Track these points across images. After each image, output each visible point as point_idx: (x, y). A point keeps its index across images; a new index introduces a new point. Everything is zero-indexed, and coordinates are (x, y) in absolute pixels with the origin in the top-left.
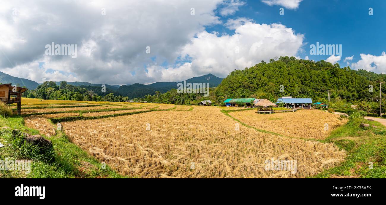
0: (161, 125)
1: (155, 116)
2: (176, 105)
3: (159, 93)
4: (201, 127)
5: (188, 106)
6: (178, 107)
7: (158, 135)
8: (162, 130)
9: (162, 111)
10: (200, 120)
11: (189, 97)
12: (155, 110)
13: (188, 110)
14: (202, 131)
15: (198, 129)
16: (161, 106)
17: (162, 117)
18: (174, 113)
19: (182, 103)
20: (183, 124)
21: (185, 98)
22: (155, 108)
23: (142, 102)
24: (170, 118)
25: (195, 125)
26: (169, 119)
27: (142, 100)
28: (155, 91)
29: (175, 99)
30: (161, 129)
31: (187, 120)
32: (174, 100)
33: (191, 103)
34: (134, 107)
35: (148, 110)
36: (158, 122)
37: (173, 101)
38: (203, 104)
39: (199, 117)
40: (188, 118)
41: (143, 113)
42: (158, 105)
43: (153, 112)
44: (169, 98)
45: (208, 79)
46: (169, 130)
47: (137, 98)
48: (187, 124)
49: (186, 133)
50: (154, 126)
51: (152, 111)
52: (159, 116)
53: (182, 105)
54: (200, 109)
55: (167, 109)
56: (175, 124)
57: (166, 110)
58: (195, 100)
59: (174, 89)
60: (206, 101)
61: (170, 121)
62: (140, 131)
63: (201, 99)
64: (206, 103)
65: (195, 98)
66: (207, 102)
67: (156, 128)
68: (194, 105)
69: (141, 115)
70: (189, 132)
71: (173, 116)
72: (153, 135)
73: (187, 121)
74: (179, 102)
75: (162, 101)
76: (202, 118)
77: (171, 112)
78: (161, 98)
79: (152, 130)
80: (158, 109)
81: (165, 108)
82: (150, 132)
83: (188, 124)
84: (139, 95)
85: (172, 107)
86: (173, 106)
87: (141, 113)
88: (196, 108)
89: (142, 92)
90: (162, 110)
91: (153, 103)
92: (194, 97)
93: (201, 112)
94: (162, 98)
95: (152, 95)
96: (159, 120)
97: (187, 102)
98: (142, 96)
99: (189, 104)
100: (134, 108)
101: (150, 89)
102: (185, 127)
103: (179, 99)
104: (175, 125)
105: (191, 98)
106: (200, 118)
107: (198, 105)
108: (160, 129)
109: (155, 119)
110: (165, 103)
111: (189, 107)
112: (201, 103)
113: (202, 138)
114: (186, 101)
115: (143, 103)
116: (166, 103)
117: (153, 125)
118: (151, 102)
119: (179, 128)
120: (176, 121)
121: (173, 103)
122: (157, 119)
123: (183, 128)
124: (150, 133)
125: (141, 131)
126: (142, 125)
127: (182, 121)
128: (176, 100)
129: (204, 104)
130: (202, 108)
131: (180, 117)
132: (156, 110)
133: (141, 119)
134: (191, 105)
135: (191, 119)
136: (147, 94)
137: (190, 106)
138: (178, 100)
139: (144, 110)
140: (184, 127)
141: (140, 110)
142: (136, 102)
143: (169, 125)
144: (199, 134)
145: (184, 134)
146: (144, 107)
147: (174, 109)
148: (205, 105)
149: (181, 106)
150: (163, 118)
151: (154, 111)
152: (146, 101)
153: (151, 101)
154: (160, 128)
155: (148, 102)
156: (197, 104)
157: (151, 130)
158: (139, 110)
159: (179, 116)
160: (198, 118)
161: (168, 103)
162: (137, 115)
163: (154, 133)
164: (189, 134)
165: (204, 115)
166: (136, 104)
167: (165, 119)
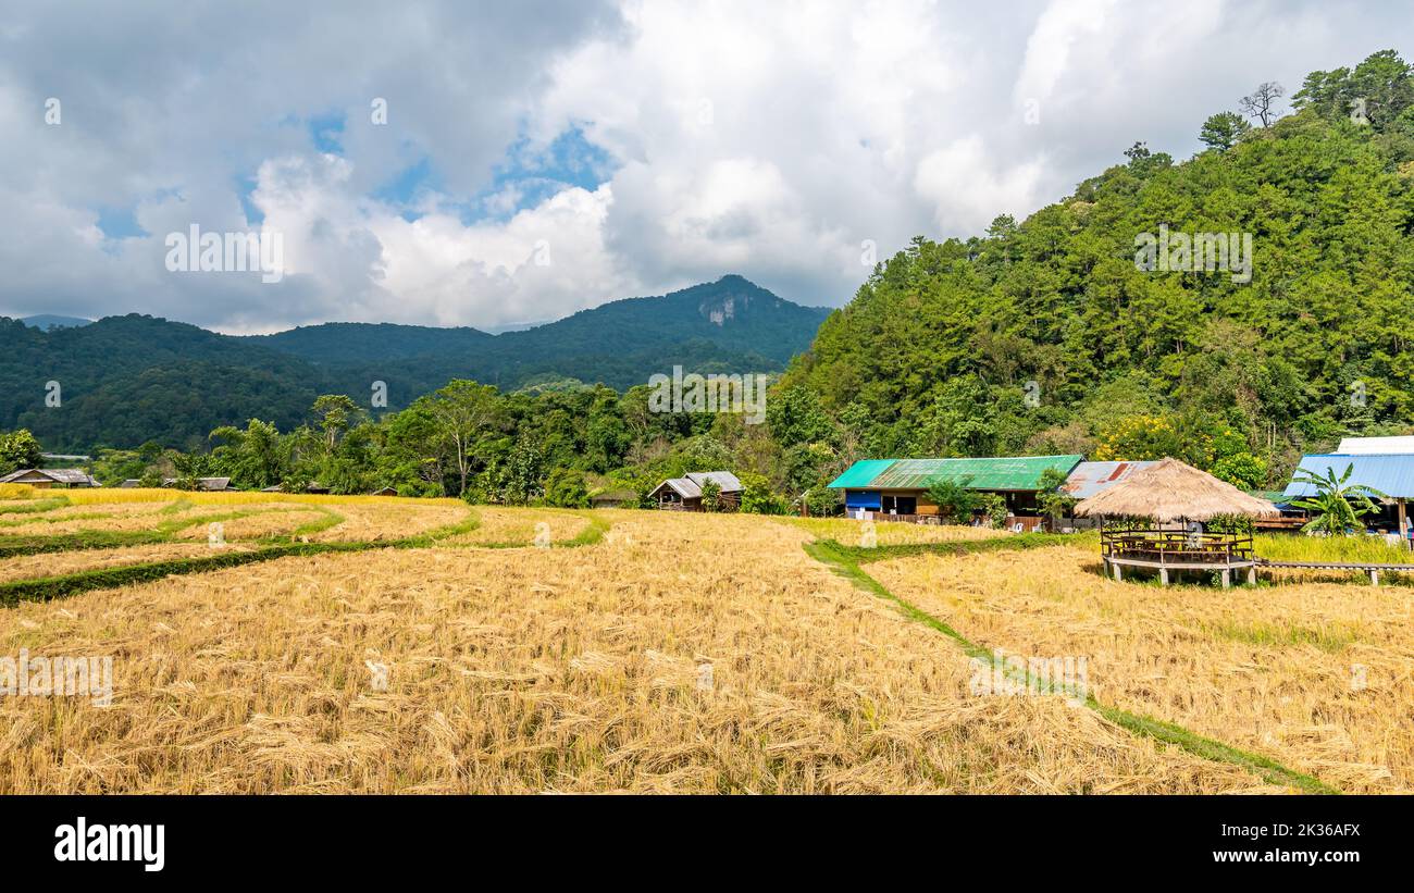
0: (350, 660)
1: (302, 595)
2: (479, 508)
3: (347, 408)
4: (665, 669)
5: (570, 514)
6: (495, 519)
7: (324, 749)
8: (354, 705)
9: (367, 556)
10: (658, 615)
11: (580, 448)
12: (306, 548)
13: (569, 545)
14: (673, 694)
15: (641, 681)
16: (355, 515)
17: (366, 602)
18: (461, 564)
19: (526, 489)
20: (531, 644)
21: (549, 457)
22: (303, 529)
23: (179, 486)
24: (427, 601)
25: (621, 653)
26: (419, 610)
27: (187, 470)
28: (308, 393)
29: (470, 459)
30: (346, 692)
31: (560, 615)
32: (464, 469)
33: (593, 491)
34: (100, 526)
35: (241, 549)
36: (327, 640)
37: (457, 477)
38: (678, 497)
39: (653, 588)
40: (565, 601)
41: (193, 580)
42: (334, 504)
43: (288, 560)
44: (428, 451)
45: (717, 318)
46: (415, 695)
47: (133, 444)
48: (557, 648)
49: (547, 714)
50: (292, 677)
51: (278, 554)
52: (338, 589)
53: (521, 503)
54: (656, 534)
55: (409, 533)
56: (466, 648)
57: (401, 544)
58: (618, 471)
59: (470, 383)
60: (700, 477)
61: (427, 628)
62: (150, 733)
63: (662, 465)
64: (698, 493)
65: (622, 456)
66: (707, 483)
67: (305, 688)
68: (612, 502)
69: (163, 594)
70: (573, 706)
71: (455, 586)
72: (278, 756)
73: (562, 623)
74: (503, 485)
75: (367, 476)
76: (674, 598)
77: (440, 555)
78: (357, 450)
79: (269, 709)
80: (329, 536)
81: (391, 531)
82: (248, 733)
83: (564, 644)
84: (160, 425)
85: (447, 520)
86: (453, 511)
87: (162, 574)
88: (627, 528)
89: (194, 395)
90: (367, 547)
91: (288, 490)
92: (611, 448)
93: (661, 553)
94: (373, 448)
95: (284, 429)
96: (332, 623)
97: (563, 484)
98: (188, 432)
99: (576, 500)
100: (95, 534)
101: (268, 375)
102: (542, 668)
103: (502, 463)
104: (466, 657)
105: (594, 455)
106: (653, 600)
107: (645, 503)
108: (337, 697)
109: (303, 620)
110: (391, 493)
111: (579, 521)
112: (668, 495)
113: (669, 752)
114: (557, 479)
115: (194, 495)
116: (401, 488)
117: (274, 669)
118: (273, 481)
119: (495, 675)
120: (470, 624)
121: (452, 492)
122: (316, 620)
123: (529, 675)
124: (250, 739)
125: (159, 737)
126: (172, 677)
127: (523, 627)
128: (481, 467)
129: (686, 494)
130: (671, 523)
131: (507, 596)
132: (313, 549)
133: (162, 626)
134: (593, 503)
135: (590, 607)
136: (234, 416)
137: (584, 511)
138: (493, 465)
139: (193, 551)
140: (537, 664)
141: (159, 554)
142: (118, 484)
143: (415, 661)
144: (653, 717)
145: (537, 720)
146: (200, 522)
147: (458, 532)
148: (694, 504)
149: (517, 509)
150: (374, 609)
151: (295, 552)
152: (226, 472)
153: (270, 473)
154: (340, 684)
155: (245, 479)
156: (635, 497)
157: (259, 716)
158: (146, 548)
159: (498, 587)
160: (638, 600)
161: (418, 492)
162: (128, 594)
163: (284, 733)
164: (571, 718)
165: (683, 577)
166: (125, 499)
167: (383, 616)
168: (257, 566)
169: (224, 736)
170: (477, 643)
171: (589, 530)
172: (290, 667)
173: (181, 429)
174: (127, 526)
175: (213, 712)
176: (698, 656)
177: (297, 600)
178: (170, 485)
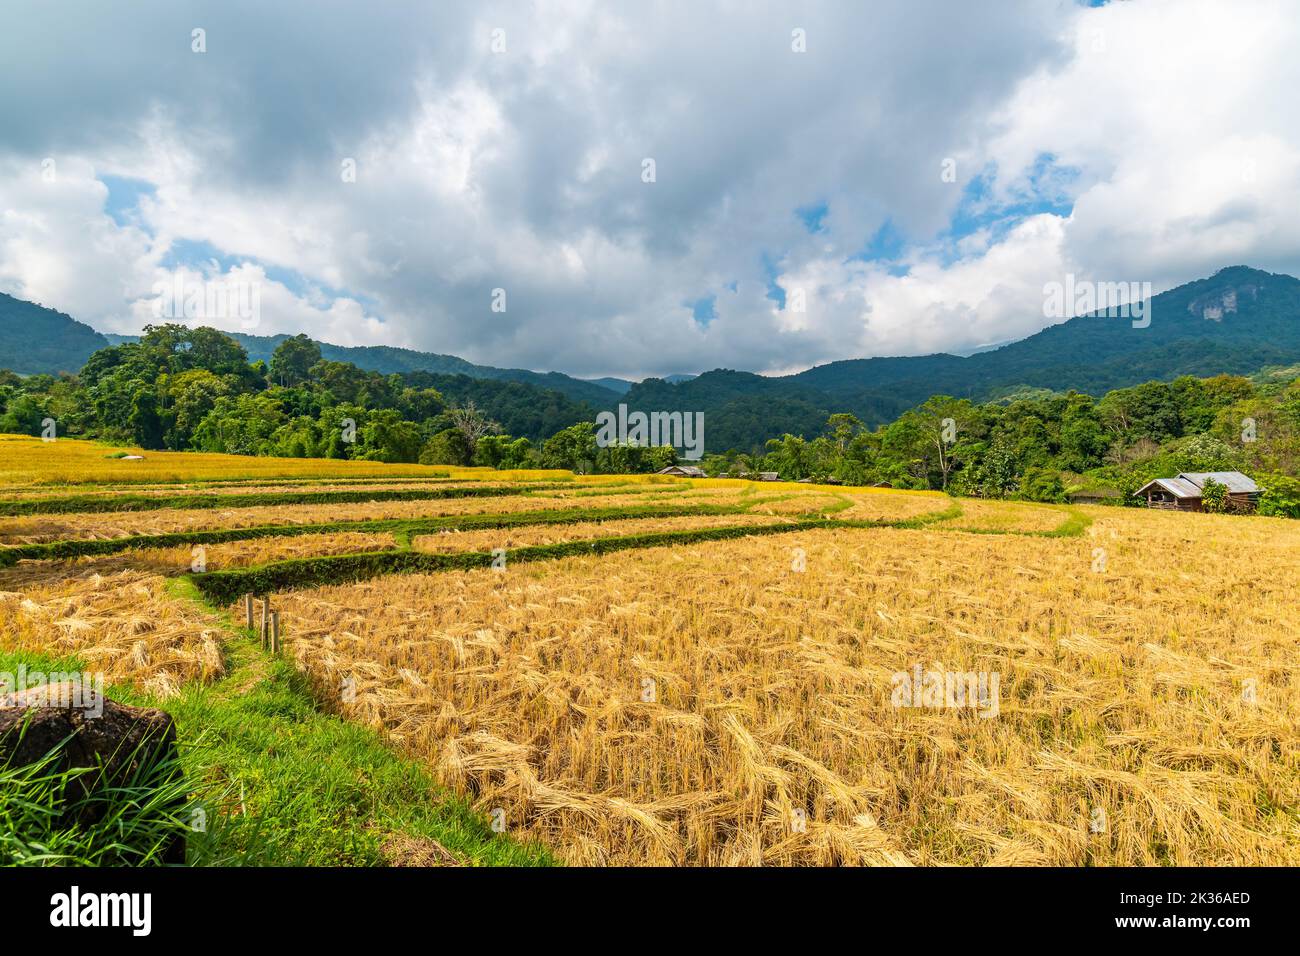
0: (865, 609)
1: (828, 557)
2: (960, 500)
3: (851, 422)
4: (1170, 665)
5: (1048, 508)
6: (974, 509)
7: (850, 670)
8: (871, 643)
9: (873, 532)
10: (1157, 610)
11: (1054, 449)
12: (829, 523)
13: (1049, 535)
14: (1183, 693)
15: (1142, 673)
16: (864, 500)
17: (874, 566)
18: (948, 545)
19: (1003, 486)
20: (1016, 619)
21: (1023, 457)
22: (827, 509)
23: (748, 477)
24: (923, 570)
25: (1115, 641)
26: (916, 578)
27: (752, 467)
28: (825, 412)
29: (950, 460)
30: (864, 632)
31: (1045, 597)
32: (944, 467)
33: (1071, 488)
34: (708, 501)
35: (788, 521)
36: (847, 591)
37: (940, 474)
38: (1170, 497)
39: (1147, 583)
40: (1049, 584)
41: (760, 539)
42: (846, 492)
43: (817, 531)
44: (915, 454)
45: (1214, 314)
46: (917, 644)
47: (722, 451)
48: (1044, 625)
49: (1039, 684)
50: (827, 615)
51: (810, 526)
52: (854, 555)
53: (997, 497)
54: (1144, 533)
55: (904, 517)
56: (958, 613)
57: (898, 525)
58: (1097, 471)
59: (946, 398)
60: (1200, 478)
61: (924, 593)
62: (742, 637)
63: (1151, 465)
64: (1197, 493)
65: (1100, 457)
66: (1209, 484)
67: (835, 625)
68: (1092, 499)
69: (746, 546)
70: (1067, 682)
71: (944, 561)
72: (820, 669)
73: (1048, 604)
74: (980, 481)
75: (869, 473)
76: (1175, 596)
77: (930, 536)
78: (859, 453)
79: (812, 634)
80: (845, 515)
81: (890, 515)
82: (800, 649)
83: (1051, 624)
84: (736, 438)
85: (933, 509)
86: (939, 501)
87: (743, 534)
88: (1111, 525)
89: (754, 418)
90: (872, 525)
91: (814, 482)
92: (1087, 449)
93: (1155, 551)
94: (872, 452)
95: (809, 438)
96: (850, 579)
97: (1038, 482)
98: (752, 443)
99: (1053, 495)
100: (706, 506)
101: (797, 402)
102: (1030, 641)
103: (979, 462)
104: (957, 620)
105: (1069, 456)
106: (1149, 596)
107: (1130, 500)
108: (859, 635)
109: (830, 575)
110: (887, 485)
111: (1057, 516)
112: (1158, 495)
113: (1182, 751)
114: (1032, 477)
115: (757, 483)
116: (894, 482)
117: (814, 607)
118: (805, 475)
119: (986, 640)
120: (960, 595)
121: (936, 486)
122: (839, 576)
123: (1019, 646)
124: (802, 653)
125: (748, 640)
126: (752, 602)
127: (1009, 602)
128: (960, 467)
129: (1182, 495)
130: (1163, 521)
131: (992, 575)
132: (834, 524)
133: (745, 568)
134: (1070, 499)
135: (1076, 593)
136: (777, 432)
137: (1062, 506)
138: (970, 465)
139: (760, 521)
140: (1024, 636)
141: (741, 521)
142: (716, 476)
143: (916, 617)
144: (1163, 710)
145: (1028, 687)
146: (762, 502)
147: (943, 518)
148: (1192, 504)
149: (994, 502)
150: (880, 573)
151: (822, 525)
152: (775, 470)
153: (800, 470)
154: (860, 625)
155: (787, 475)
156: (1119, 495)
157: (806, 638)
158: (733, 517)
159: (982, 567)
160: (1131, 593)
161: (908, 485)
162: (725, 545)
163: (823, 654)
164: (1062, 694)
165: (1185, 577)
166: (720, 485)
167: (888, 579)
168: (798, 534)
169: (785, 647)
170: (967, 610)
171: (1070, 523)
172: (824, 607)
173: (748, 440)
174: (723, 502)
175: (777, 630)
176: (1213, 659)
177: (825, 560)
178: (744, 477)
